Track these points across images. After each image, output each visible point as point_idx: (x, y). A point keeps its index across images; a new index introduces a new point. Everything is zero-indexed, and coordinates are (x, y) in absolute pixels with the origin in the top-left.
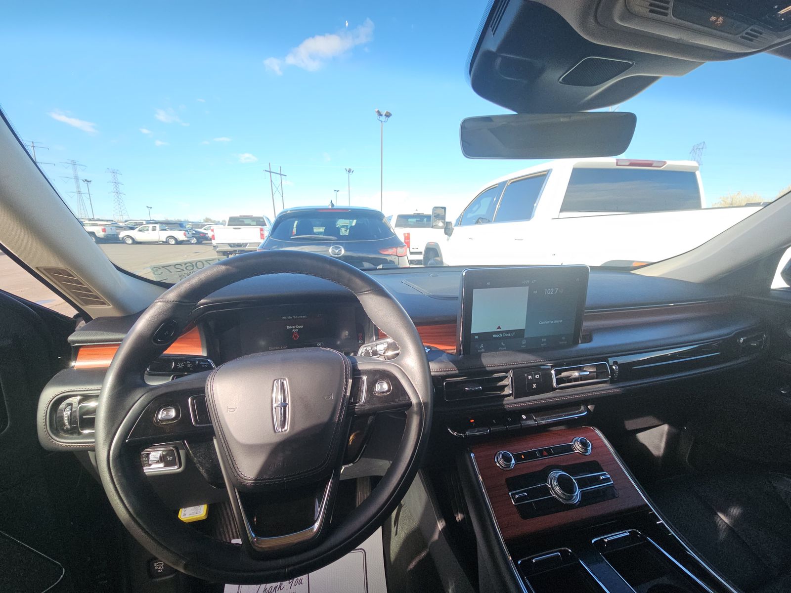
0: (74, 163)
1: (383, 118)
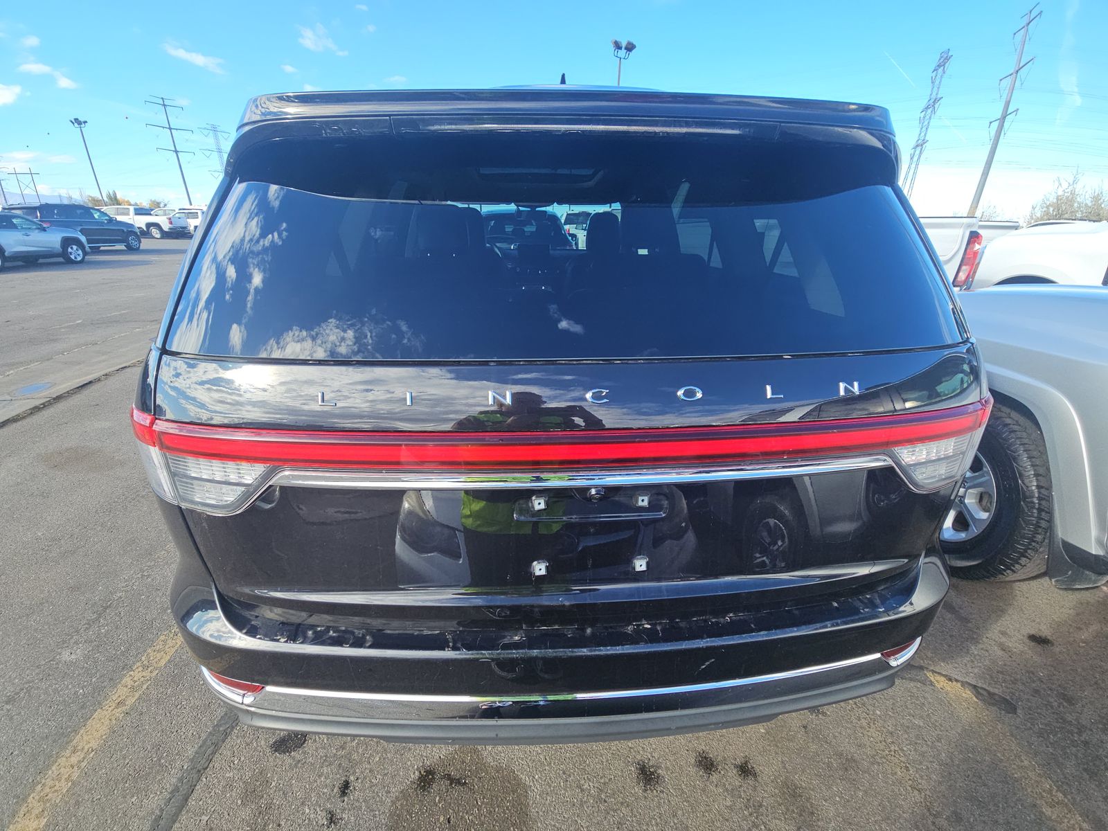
0: (214, 129)
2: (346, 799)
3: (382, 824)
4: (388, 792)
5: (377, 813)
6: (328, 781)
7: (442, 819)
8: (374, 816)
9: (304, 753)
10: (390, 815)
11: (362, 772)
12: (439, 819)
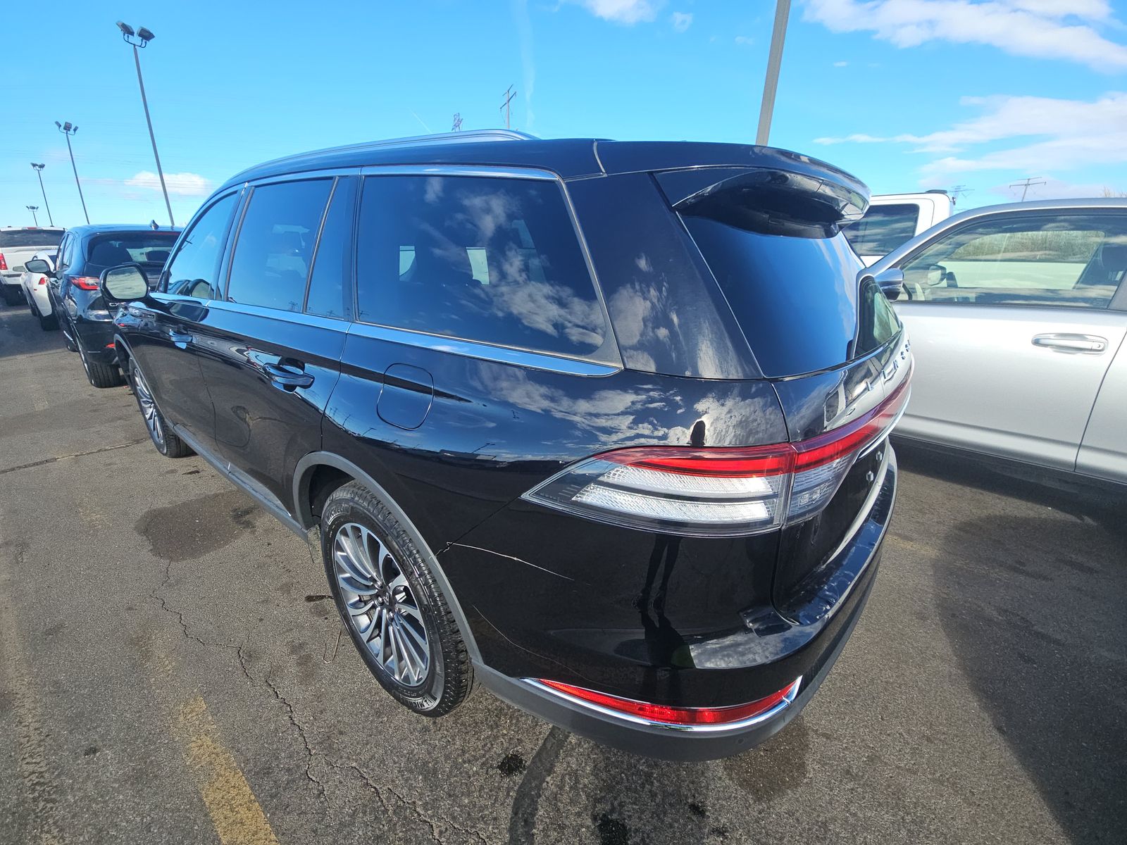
1: (136, 39)
2: (708, 814)
3: (746, 795)
4: (720, 778)
5: (733, 795)
6: (681, 821)
7: (762, 753)
8: (735, 798)
9: (637, 831)
10: (740, 786)
11: (690, 790)
12: (761, 756)
